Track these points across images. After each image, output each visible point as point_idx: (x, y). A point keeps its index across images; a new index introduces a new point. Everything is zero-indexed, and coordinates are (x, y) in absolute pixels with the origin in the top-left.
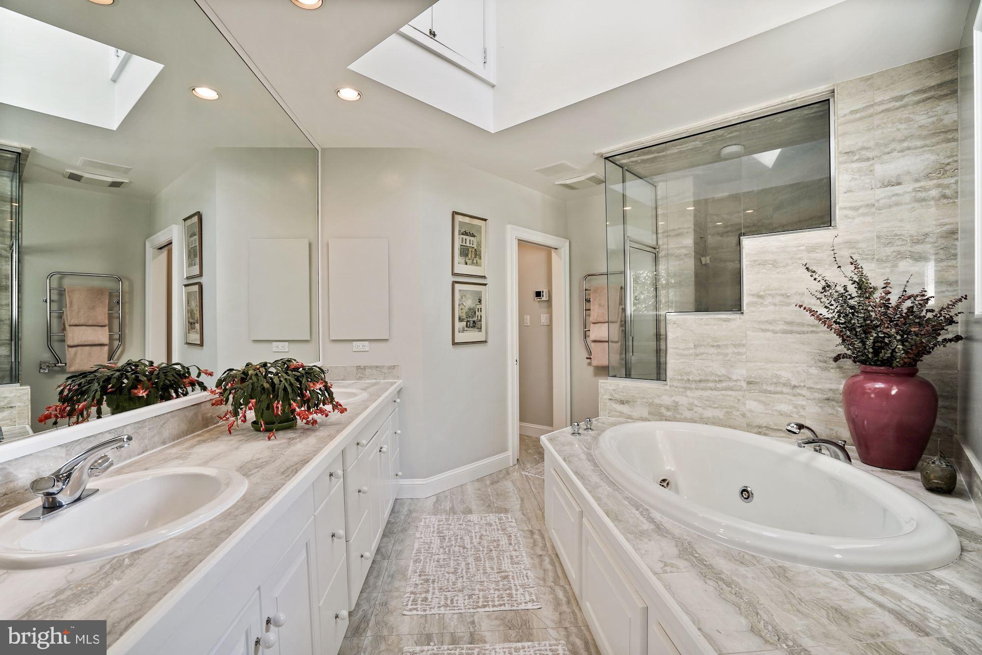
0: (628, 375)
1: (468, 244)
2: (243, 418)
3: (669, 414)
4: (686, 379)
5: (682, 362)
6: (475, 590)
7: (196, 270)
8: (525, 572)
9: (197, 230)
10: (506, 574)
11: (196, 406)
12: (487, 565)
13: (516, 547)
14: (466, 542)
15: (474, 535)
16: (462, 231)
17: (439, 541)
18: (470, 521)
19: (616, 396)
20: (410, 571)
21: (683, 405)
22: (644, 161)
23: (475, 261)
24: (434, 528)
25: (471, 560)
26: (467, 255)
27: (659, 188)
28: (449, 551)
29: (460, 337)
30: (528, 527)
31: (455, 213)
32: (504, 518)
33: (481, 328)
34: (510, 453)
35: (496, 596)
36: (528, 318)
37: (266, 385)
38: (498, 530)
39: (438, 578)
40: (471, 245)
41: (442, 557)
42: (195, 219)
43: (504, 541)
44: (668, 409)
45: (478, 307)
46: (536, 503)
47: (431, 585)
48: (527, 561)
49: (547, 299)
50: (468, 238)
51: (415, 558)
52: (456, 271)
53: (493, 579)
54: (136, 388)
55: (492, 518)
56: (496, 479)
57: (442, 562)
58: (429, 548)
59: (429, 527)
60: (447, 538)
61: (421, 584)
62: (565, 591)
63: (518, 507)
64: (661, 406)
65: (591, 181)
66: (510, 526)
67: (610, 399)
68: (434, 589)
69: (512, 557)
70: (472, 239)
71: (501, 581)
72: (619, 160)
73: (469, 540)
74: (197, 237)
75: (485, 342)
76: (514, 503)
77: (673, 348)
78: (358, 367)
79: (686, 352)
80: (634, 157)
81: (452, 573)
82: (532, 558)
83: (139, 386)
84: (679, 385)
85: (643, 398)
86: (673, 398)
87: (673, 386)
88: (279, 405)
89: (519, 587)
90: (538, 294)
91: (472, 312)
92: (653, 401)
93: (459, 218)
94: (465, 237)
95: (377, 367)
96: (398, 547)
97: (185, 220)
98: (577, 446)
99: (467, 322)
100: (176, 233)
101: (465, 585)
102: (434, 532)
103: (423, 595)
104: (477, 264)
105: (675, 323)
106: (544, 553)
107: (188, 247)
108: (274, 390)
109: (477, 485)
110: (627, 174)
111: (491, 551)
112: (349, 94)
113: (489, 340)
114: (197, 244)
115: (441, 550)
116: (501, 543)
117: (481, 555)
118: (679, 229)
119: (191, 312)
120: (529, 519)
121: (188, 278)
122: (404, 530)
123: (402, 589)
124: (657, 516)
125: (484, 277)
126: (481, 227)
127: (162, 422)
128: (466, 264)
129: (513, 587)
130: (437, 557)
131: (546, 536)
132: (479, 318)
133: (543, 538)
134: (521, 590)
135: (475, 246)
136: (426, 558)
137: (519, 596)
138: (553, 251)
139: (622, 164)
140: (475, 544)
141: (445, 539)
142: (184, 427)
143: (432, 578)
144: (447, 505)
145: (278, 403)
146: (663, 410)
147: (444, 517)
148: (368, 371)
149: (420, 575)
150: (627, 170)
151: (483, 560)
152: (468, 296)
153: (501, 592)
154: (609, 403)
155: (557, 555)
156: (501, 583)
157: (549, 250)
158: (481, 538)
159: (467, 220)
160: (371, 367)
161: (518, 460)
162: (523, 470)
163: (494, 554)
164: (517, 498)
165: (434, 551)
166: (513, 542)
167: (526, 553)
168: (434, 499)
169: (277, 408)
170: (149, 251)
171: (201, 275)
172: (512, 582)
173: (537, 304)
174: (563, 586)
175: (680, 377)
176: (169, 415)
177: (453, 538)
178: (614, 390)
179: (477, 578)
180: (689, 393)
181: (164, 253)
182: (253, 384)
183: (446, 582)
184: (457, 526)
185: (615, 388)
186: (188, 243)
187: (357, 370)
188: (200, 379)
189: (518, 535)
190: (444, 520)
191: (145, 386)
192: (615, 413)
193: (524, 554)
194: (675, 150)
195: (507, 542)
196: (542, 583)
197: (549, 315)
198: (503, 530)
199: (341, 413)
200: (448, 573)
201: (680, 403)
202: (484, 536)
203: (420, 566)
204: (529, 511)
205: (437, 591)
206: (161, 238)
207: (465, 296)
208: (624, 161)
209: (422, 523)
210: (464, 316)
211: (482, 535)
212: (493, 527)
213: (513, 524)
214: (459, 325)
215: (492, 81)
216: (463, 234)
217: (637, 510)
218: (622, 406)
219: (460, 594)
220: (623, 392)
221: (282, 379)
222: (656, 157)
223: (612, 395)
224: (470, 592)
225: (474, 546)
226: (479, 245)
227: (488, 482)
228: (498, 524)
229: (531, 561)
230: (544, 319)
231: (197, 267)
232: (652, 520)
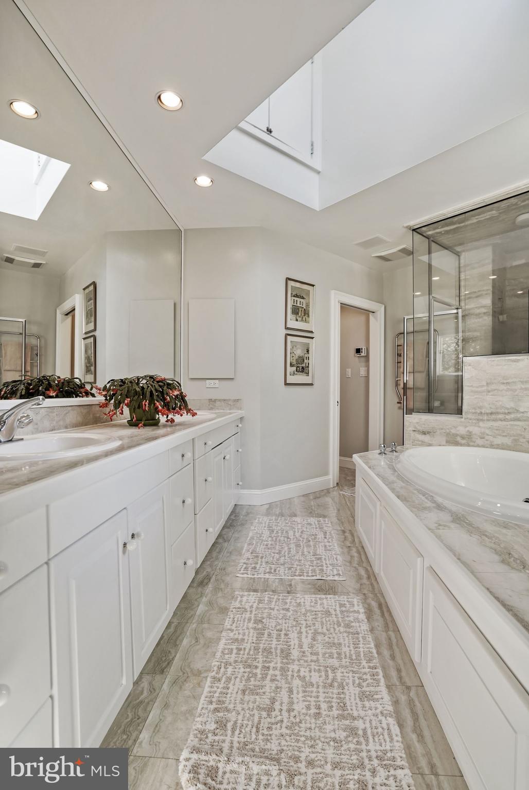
0: (430, 410)
1: (298, 305)
2: (121, 411)
3: (463, 442)
4: (479, 412)
5: (476, 398)
6: (293, 565)
7: (91, 327)
8: (335, 556)
9: (92, 296)
10: (320, 557)
11: (88, 406)
12: (305, 550)
13: (330, 540)
14: (290, 534)
15: (296, 530)
16: (294, 294)
17: (269, 533)
18: (294, 521)
19: (419, 428)
20: (244, 551)
21: (475, 434)
22: (447, 232)
23: (304, 319)
24: (265, 524)
25: (292, 546)
26: (298, 314)
27: (462, 257)
28: (276, 539)
29: (291, 379)
30: (341, 527)
31: (288, 279)
32: (322, 521)
33: (308, 373)
34: (330, 477)
35: (310, 569)
36: (349, 371)
37: (138, 389)
38: (316, 528)
39: (266, 555)
40: (301, 306)
41: (270, 543)
42: (92, 288)
43: (320, 536)
44: (463, 438)
45: (306, 355)
46: (349, 513)
47: (260, 560)
48: (337, 549)
49: (365, 355)
50: (299, 300)
51: (249, 542)
52: (288, 326)
53: (309, 559)
54: (49, 390)
55: (313, 520)
56: (318, 496)
57: (269, 546)
58: (261, 536)
59: (261, 523)
60: (275, 531)
61: (252, 558)
62: (367, 570)
63: (335, 514)
64: (457, 435)
65: (402, 252)
66: (326, 526)
67: (414, 431)
68: (262, 562)
69: (325, 546)
70: (302, 300)
71: (315, 560)
72: (425, 232)
73: (292, 534)
74: (92, 301)
75: (312, 384)
76: (332, 512)
77: (468, 386)
78: (210, 400)
79: (479, 389)
80: (438, 228)
81: (277, 553)
82: (342, 548)
83: (50, 389)
84: (473, 417)
85: (442, 429)
86: (467, 429)
87: (467, 418)
88: (147, 403)
89: (329, 565)
90: (358, 351)
91: (301, 360)
92: (451, 432)
93: (291, 283)
94: (296, 299)
95: (225, 400)
96: (236, 535)
97: (84, 289)
98: (382, 462)
99: (297, 367)
100: (77, 301)
101: (286, 561)
102: (265, 527)
103: (253, 565)
104: (306, 321)
105: (470, 365)
106: (352, 545)
107: (87, 308)
108: (143, 393)
109: (302, 499)
110: (433, 244)
111: (309, 541)
112: (204, 181)
113: (316, 383)
114: (93, 307)
115: (270, 539)
116: (318, 537)
117: (301, 543)
118: (479, 291)
119: (88, 359)
120: (342, 523)
121: (86, 333)
122: (242, 525)
123: (237, 561)
124: (439, 500)
125: (312, 332)
126: (309, 291)
127: (65, 412)
128: (297, 320)
129: (325, 565)
130: (266, 543)
131: (355, 535)
132: (307, 365)
133: (353, 535)
134: (331, 568)
135: (304, 306)
136: (257, 543)
137: (328, 571)
138: (371, 314)
139: (428, 235)
140: (297, 536)
141: (273, 532)
142: (80, 419)
143: (261, 555)
144: (278, 511)
145: (146, 401)
146: (459, 439)
147: (274, 518)
148: (218, 404)
149: (252, 553)
150: (432, 241)
151: (302, 546)
152: (298, 346)
153: (315, 567)
154: (413, 434)
155: (363, 547)
156: (315, 562)
157: (367, 313)
158: (302, 532)
159: (298, 285)
160: (220, 400)
161: (337, 484)
162: (341, 490)
163: (311, 543)
164: (334, 508)
165: (264, 539)
166: (327, 536)
167: (338, 544)
168: (267, 506)
169: (145, 405)
170: (59, 316)
171: (95, 330)
172: (324, 561)
173: (357, 359)
174: (365, 567)
175: (473, 411)
176: (70, 408)
177: (280, 532)
178: (418, 423)
179: (297, 557)
180: (481, 424)
181: (70, 318)
182: (128, 387)
183: (271, 558)
184: (284, 524)
185: (418, 421)
186: (87, 306)
187: (209, 402)
188: (92, 392)
189: (332, 532)
190: (274, 520)
191: (55, 389)
192: (418, 442)
193: (335, 545)
194: (474, 220)
195: (323, 536)
196: (348, 564)
197: (366, 368)
198: (320, 528)
199: (193, 416)
200: (274, 553)
201: (474, 433)
202: (305, 531)
203: (252, 547)
204: (343, 518)
205: (264, 564)
206: (67, 306)
207: (296, 346)
208: (430, 233)
209: (256, 521)
210: (294, 362)
211: (303, 531)
212: (312, 527)
213: (330, 525)
214: (290, 369)
215: (319, 168)
216: (294, 296)
217: (424, 496)
218: (423, 436)
219: (282, 567)
220: (424, 424)
221: (149, 385)
222: (457, 228)
223: (415, 427)
224: (290, 566)
225: (296, 537)
226: (308, 305)
227: (311, 497)
228: (317, 524)
229: (341, 550)
230: (363, 372)
231: (92, 324)
232: (435, 502)
